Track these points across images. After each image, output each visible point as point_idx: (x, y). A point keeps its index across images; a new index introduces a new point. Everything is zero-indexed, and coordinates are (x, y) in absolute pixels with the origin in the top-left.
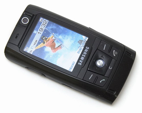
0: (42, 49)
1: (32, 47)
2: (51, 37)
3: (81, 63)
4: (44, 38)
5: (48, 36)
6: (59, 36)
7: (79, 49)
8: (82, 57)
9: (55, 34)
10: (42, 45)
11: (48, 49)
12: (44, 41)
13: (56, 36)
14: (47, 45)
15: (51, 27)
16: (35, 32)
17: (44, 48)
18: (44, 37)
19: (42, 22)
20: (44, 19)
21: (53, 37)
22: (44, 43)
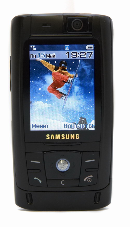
0: (46, 71)
1: (41, 54)
2: (71, 75)
3: (50, 138)
4: (63, 65)
5: (69, 70)
6: (78, 86)
7: (71, 124)
8: (59, 135)
9: (78, 79)
10: (51, 67)
11: (50, 80)
12: (60, 67)
13: (74, 81)
14: (54, 75)
15: (85, 67)
16: (67, 47)
17: (49, 73)
18: (65, 64)
19: (87, 50)
20: (93, 52)
21: (71, 77)
22: (56, 69)
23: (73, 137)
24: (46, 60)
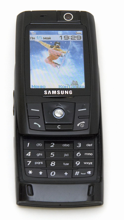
0: (43, 48)
1: (39, 37)
2: (63, 51)
3: (48, 93)
4: (57, 44)
5: (62, 48)
6: (70, 59)
7: (65, 85)
8: (55, 91)
9: (70, 54)
10: (48, 46)
11: (46, 54)
12: (54, 46)
13: (67, 55)
14: (50, 51)
15: (75, 46)
16: (60, 32)
17: (46, 50)
18: (59, 44)
19: (76, 34)
20: (82, 36)
21: (64, 53)
22: (51, 47)
23: (67, 92)
24: (43, 41)
